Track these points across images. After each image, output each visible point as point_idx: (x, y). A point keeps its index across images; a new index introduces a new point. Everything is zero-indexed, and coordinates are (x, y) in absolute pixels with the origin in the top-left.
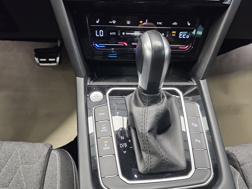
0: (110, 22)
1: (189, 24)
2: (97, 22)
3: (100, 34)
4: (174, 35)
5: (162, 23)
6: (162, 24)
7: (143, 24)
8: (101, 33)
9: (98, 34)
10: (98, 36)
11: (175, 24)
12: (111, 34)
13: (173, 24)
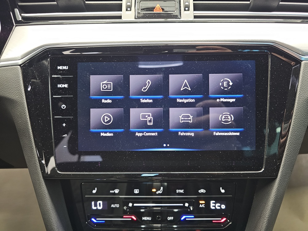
0: (111, 192)
1: (223, 191)
2: (94, 192)
3: (98, 206)
4: (203, 206)
5: (183, 190)
6: (183, 192)
8: (100, 205)
9: (96, 205)
10: (95, 208)
11: (202, 191)
12: (112, 206)
13: (199, 191)
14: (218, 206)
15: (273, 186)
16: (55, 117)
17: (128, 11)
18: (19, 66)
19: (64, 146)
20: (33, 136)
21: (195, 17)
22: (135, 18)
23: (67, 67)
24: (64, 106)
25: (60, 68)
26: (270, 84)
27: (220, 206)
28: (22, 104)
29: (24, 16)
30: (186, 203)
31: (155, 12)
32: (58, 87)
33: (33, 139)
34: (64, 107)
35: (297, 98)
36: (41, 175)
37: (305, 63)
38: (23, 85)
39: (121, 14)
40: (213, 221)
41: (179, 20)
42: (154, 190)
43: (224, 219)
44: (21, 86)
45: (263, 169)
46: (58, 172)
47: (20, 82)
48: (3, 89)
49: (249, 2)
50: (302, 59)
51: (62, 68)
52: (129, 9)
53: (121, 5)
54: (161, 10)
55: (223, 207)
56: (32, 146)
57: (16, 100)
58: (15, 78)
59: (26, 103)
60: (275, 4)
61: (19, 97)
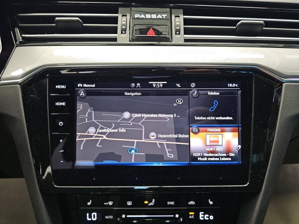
0: (105, 204)
1: (211, 203)
2: (89, 204)
3: (93, 217)
4: (193, 217)
5: (174, 202)
6: (174, 204)
7: (149, 205)
10: (90, 219)
11: (192, 203)
12: (106, 217)
13: (189, 203)
14: (207, 217)
15: (258, 199)
16: (53, 133)
17: (123, 33)
18: (19, 85)
19: (61, 161)
20: (32, 152)
21: (186, 40)
22: (130, 41)
23: (65, 86)
24: (61, 123)
25: (58, 87)
26: (255, 103)
28: (21, 121)
29: (24, 36)
30: (176, 215)
31: (148, 35)
32: (56, 105)
33: (31, 154)
34: (61, 124)
35: (279, 118)
36: (38, 189)
37: (286, 85)
38: (22, 103)
39: (117, 36)
41: (170, 43)
42: (146, 202)
44: (20, 104)
45: (248, 183)
46: (55, 186)
47: (20, 100)
48: (3, 106)
49: (235, 27)
50: (284, 81)
51: (60, 87)
52: (124, 32)
53: (116, 28)
54: (154, 34)
55: (212, 218)
56: (30, 161)
57: (15, 117)
58: (15, 96)
59: (24, 120)
60: (259, 29)
61: (18, 115)
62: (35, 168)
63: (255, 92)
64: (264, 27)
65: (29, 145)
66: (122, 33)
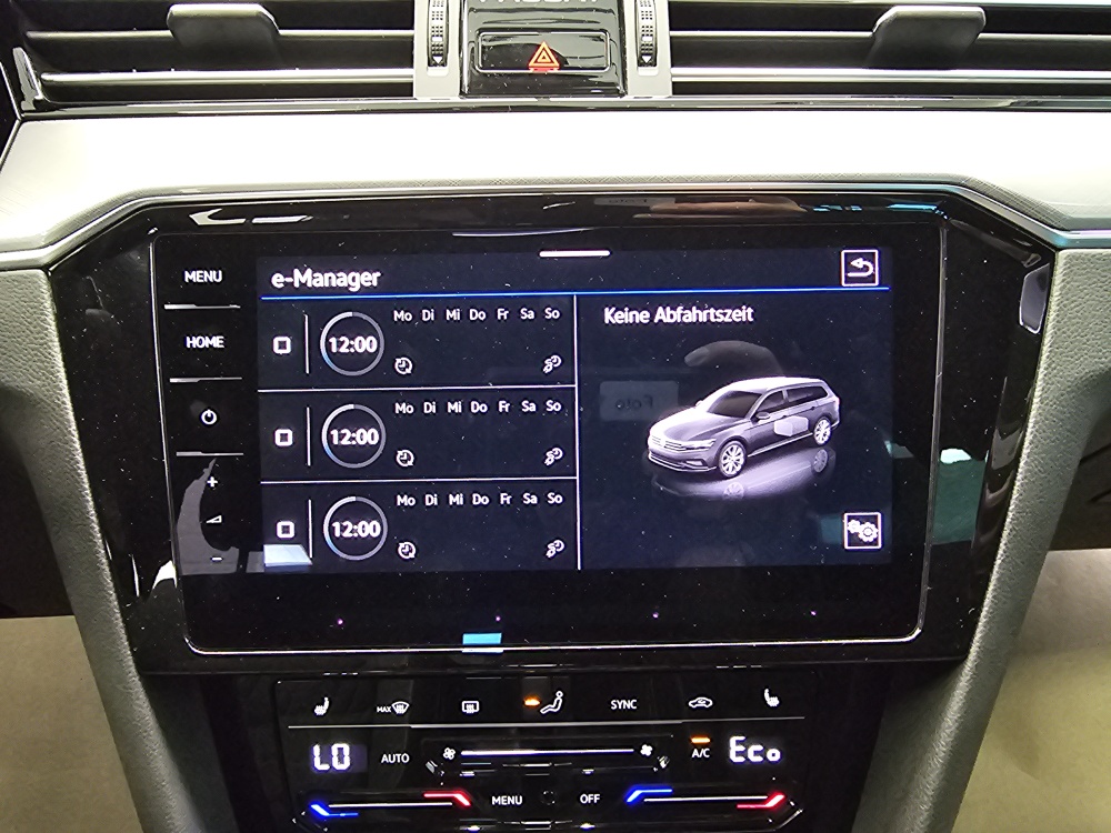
0: (381, 709)
1: (773, 702)
3: (335, 759)
4: (705, 753)
5: (634, 701)
6: (634, 708)
7: (544, 711)
8: (341, 756)
9: (326, 758)
10: (326, 767)
11: (701, 702)
13: (690, 704)
14: (756, 753)
16: (180, 454)
17: (436, 65)
18: (40, 272)
19: (215, 559)
20: (101, 524)
21: (679, 88)
22: (462, 93)
23: (220, 272)
24: (209, 416)
25: (194, 276)
27: (762, 753)
28: (54, 409)
29: (52, 81)
30: (644, 746)
31: (531, 71)
32: (189, 346)
33: (99, 535)
34: (209, 419)
35: (1039, 383)
36: (131, 663)
37: (1070, 258)
38: (57, 339)
39: (412, 77)
40: (739, 806)
41: (618, 99)
42: (532, 702)
43: (779, 798)
44: (50, 344)
45: (918, 631)
46: (194, 649)
47: (47, 329)
49: (868, 34)
50: (1060, 243)
51: (198, 276)
52: (438, 59)
53: (408, 44)
54: (557, 64)
56: (97, 560)
57: (32, 394)
58: (28, 314)
59: (69, 405)
60: (962, 40)
61: (44, 385)
62: (115, 586)
63: (948, 285)
64: (984, 32)
65: (89, 498)
66: (431, 63)
